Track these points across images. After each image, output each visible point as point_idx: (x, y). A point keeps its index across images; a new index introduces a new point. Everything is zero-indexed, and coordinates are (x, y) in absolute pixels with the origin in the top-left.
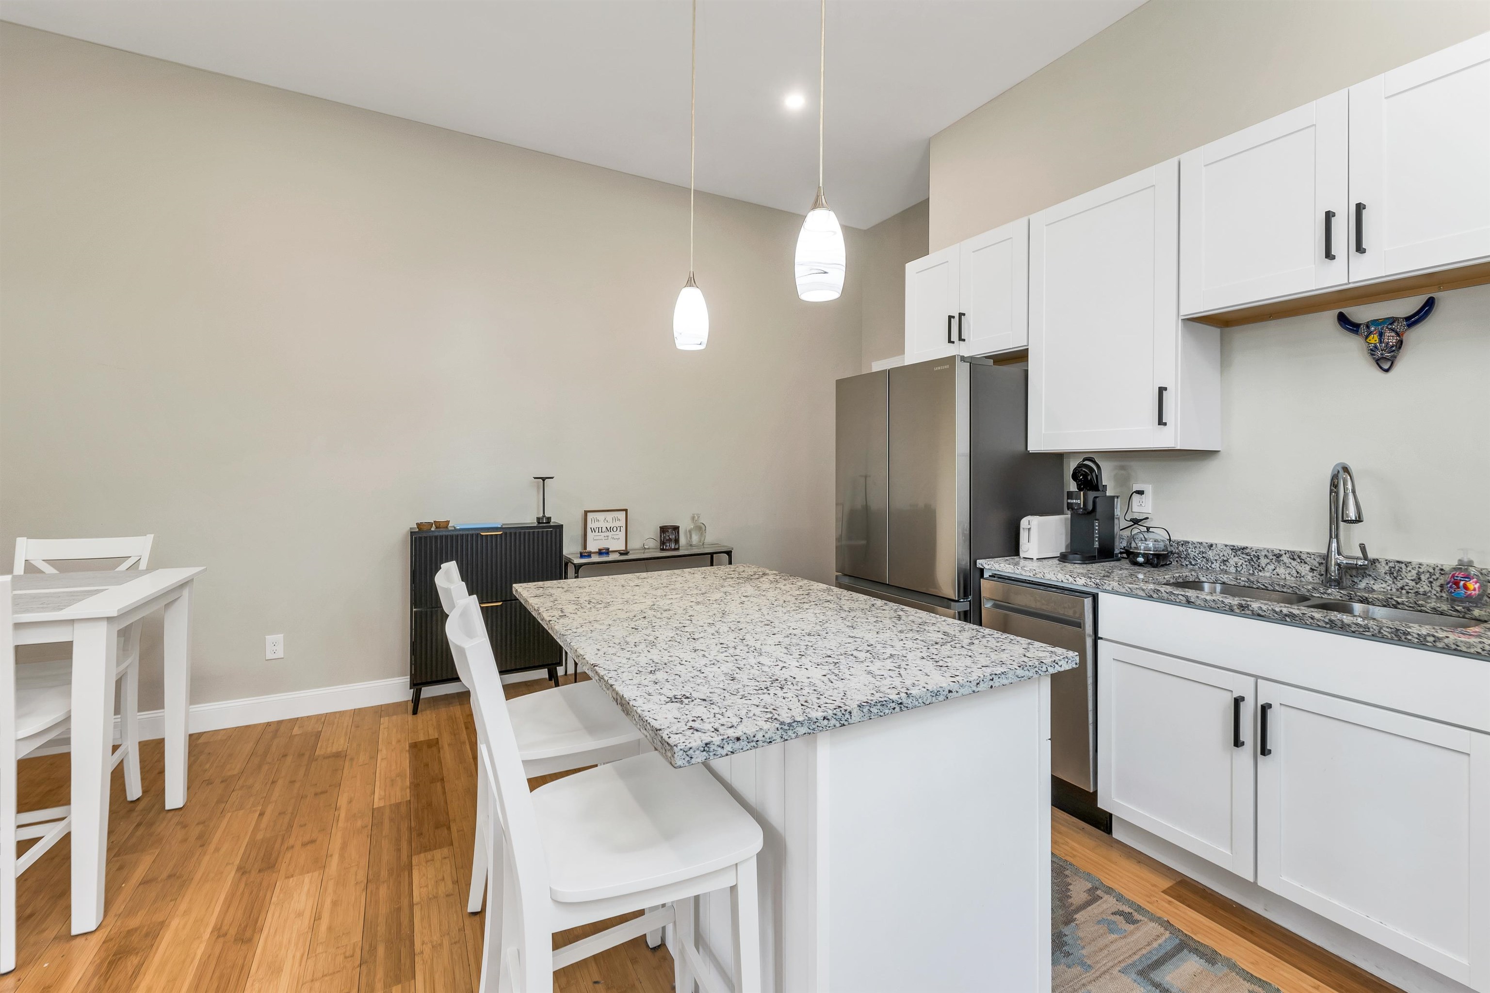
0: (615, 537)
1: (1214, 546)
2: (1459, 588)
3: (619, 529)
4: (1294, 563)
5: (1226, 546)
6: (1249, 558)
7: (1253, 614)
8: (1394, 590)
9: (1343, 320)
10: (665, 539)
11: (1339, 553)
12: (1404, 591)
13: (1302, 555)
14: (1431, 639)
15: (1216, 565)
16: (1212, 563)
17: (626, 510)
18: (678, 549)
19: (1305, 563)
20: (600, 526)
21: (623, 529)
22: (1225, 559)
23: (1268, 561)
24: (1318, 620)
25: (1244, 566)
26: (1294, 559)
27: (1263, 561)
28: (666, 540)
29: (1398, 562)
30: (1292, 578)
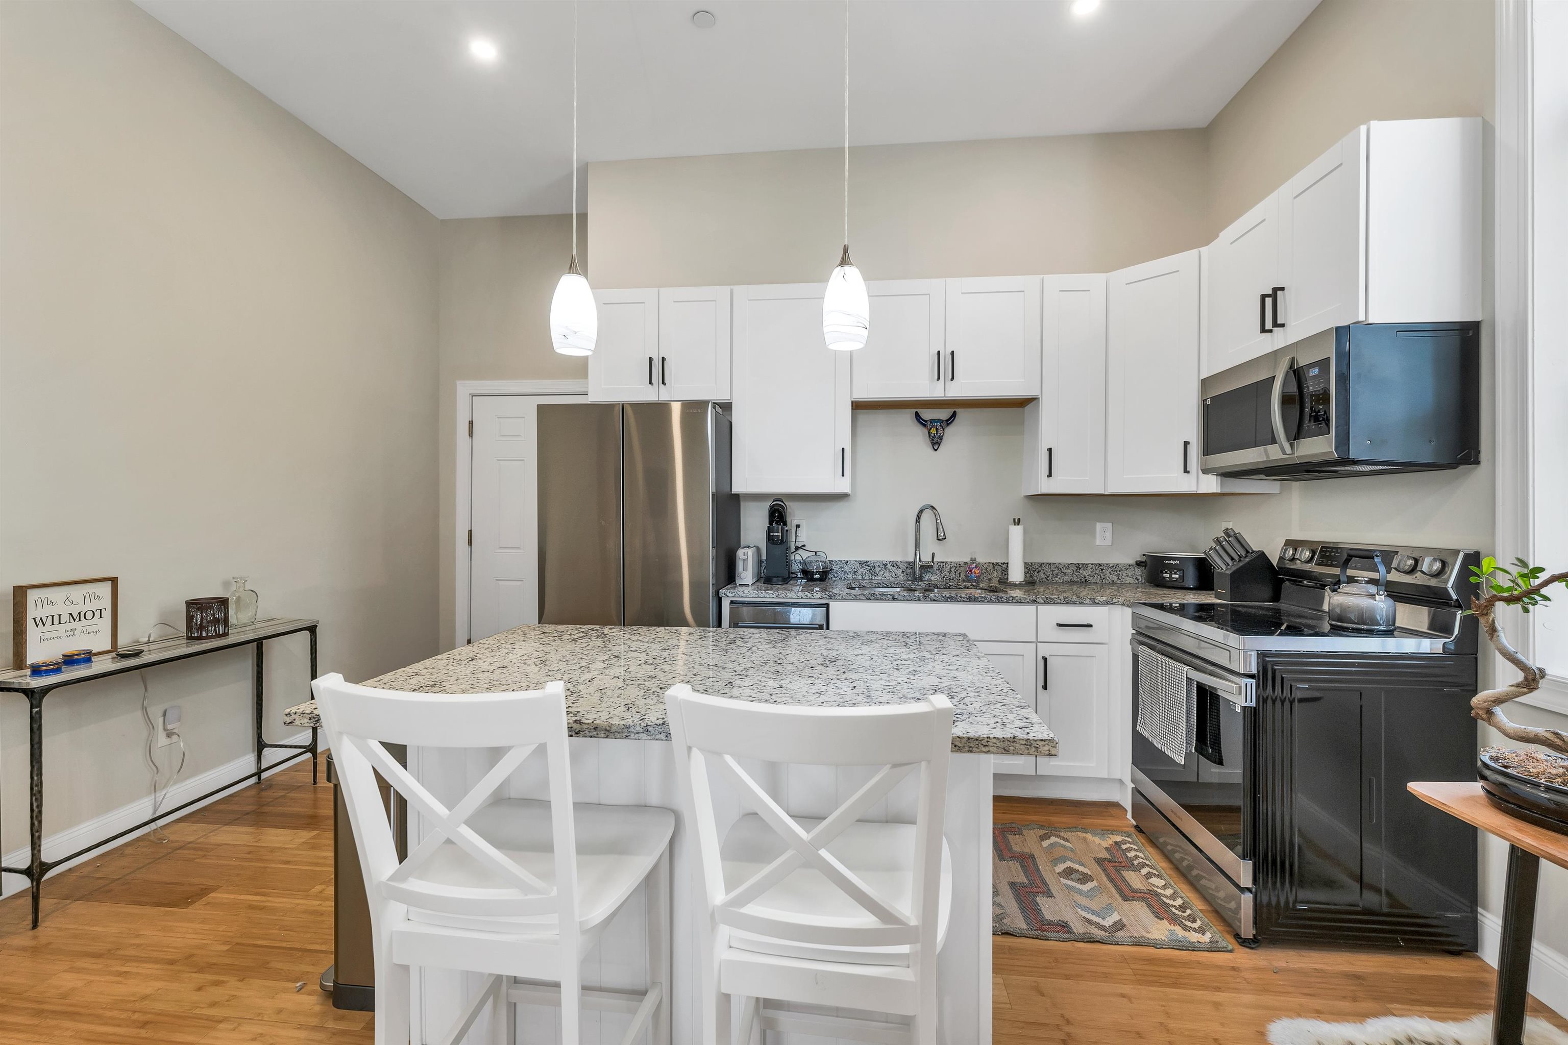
0: (90, 629)
1: (849, 562)
2: (972, 573)
3: (97, 614)
4: (894, 569)
5: (856, 561)
6: (869, 568)
7: (931, 600)
8: (940, 579)
9: (917, 414)
10: (205, 621)
11: (920, 561)
12: (944, 579)
13: (898, 563)
14: (1011, 599)
15: (850, 576)
16: (848, 574)
17: (114, 581)
18: (225, 634)
19: (900, 568)
20: (56, 613)
21: (107, 614)
22: (856, 570)
23: (880, 569)
24: (963, 598)
25: (867, 574)
26: (894, 566)
27: (877, 569)
28: (208, 622)
29: (942, 562)
30: (893, 579)
